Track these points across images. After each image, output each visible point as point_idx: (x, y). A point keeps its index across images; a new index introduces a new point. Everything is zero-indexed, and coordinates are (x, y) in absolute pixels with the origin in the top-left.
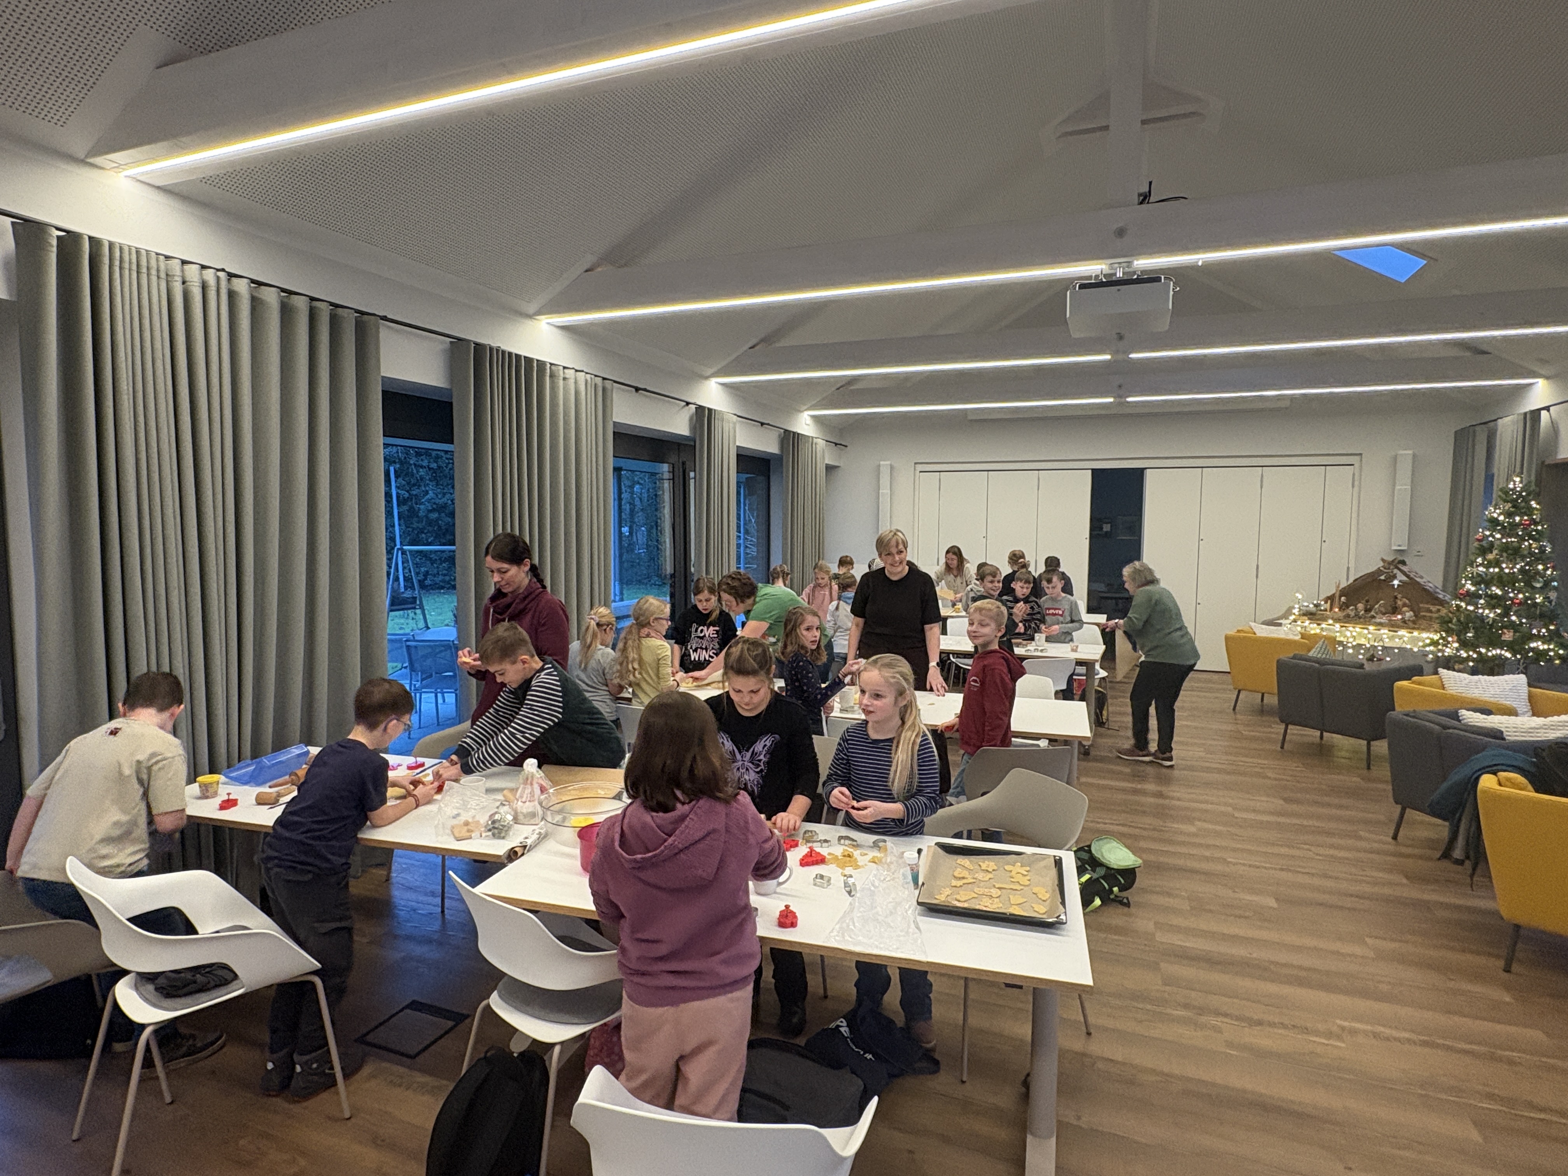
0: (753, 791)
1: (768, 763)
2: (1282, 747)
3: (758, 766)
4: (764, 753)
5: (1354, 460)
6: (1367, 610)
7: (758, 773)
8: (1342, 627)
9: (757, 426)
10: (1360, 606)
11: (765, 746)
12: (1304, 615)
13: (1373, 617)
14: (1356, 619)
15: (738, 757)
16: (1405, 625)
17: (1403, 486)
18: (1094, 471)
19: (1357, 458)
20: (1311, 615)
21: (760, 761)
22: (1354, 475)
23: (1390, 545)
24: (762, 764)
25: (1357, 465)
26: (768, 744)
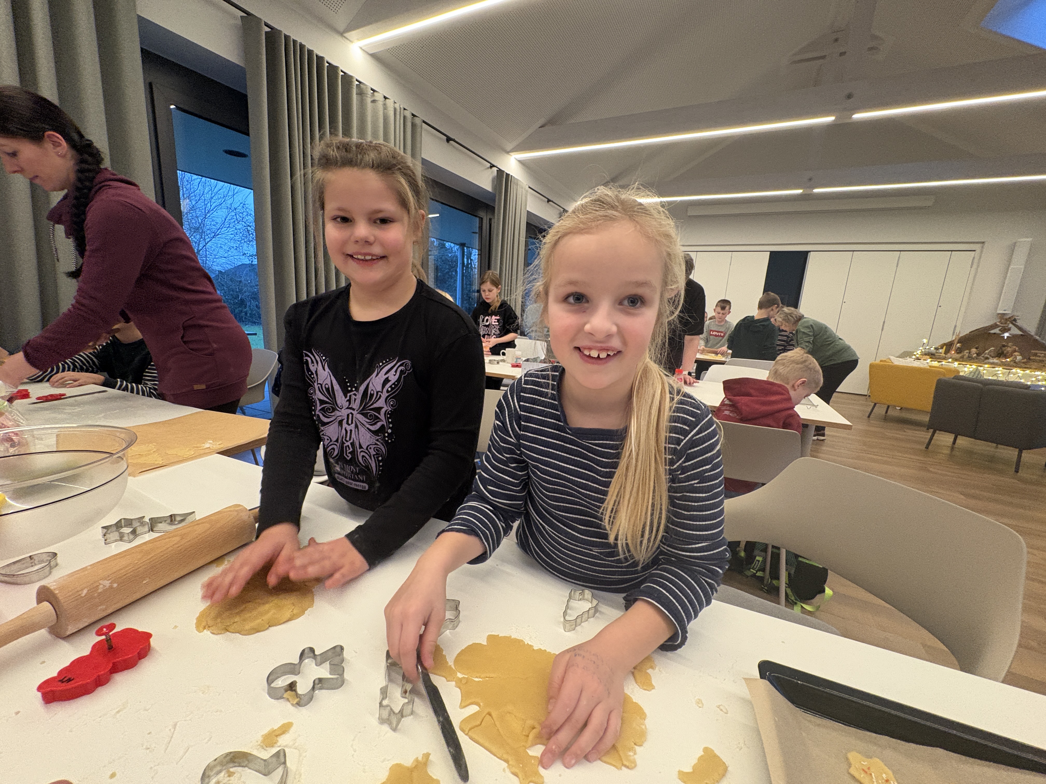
0: (368, 467)
1: (392, 415)
2: (927, 447)
3: (376, 419)
4: (385, 395)
5: (977, 247)
6: (978, 354)
7: (375, 433)
8: (959, 364)
9: (544, 201)
10: (974, 350)
11: (387, 381)
12: (926, 354)
13: (987, 358)
14: (970, 359)
15: (341, 399)
16: (1016, 365)
17: (1018, 264)
18: (773, 254)
19: (979, 245)
20: (932, 355)
21: (378, 410)
22: (974, 258)
23: (996, 309)
24: (382, 416)
25: (978, 251)
26: (393, 377)
